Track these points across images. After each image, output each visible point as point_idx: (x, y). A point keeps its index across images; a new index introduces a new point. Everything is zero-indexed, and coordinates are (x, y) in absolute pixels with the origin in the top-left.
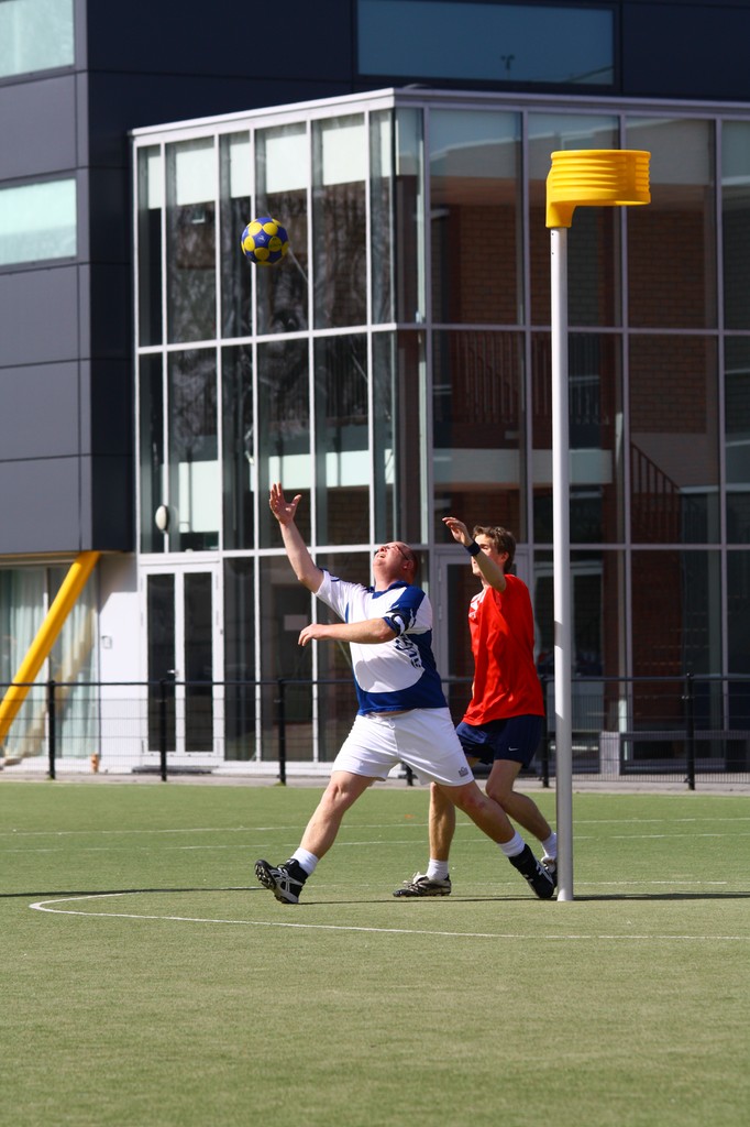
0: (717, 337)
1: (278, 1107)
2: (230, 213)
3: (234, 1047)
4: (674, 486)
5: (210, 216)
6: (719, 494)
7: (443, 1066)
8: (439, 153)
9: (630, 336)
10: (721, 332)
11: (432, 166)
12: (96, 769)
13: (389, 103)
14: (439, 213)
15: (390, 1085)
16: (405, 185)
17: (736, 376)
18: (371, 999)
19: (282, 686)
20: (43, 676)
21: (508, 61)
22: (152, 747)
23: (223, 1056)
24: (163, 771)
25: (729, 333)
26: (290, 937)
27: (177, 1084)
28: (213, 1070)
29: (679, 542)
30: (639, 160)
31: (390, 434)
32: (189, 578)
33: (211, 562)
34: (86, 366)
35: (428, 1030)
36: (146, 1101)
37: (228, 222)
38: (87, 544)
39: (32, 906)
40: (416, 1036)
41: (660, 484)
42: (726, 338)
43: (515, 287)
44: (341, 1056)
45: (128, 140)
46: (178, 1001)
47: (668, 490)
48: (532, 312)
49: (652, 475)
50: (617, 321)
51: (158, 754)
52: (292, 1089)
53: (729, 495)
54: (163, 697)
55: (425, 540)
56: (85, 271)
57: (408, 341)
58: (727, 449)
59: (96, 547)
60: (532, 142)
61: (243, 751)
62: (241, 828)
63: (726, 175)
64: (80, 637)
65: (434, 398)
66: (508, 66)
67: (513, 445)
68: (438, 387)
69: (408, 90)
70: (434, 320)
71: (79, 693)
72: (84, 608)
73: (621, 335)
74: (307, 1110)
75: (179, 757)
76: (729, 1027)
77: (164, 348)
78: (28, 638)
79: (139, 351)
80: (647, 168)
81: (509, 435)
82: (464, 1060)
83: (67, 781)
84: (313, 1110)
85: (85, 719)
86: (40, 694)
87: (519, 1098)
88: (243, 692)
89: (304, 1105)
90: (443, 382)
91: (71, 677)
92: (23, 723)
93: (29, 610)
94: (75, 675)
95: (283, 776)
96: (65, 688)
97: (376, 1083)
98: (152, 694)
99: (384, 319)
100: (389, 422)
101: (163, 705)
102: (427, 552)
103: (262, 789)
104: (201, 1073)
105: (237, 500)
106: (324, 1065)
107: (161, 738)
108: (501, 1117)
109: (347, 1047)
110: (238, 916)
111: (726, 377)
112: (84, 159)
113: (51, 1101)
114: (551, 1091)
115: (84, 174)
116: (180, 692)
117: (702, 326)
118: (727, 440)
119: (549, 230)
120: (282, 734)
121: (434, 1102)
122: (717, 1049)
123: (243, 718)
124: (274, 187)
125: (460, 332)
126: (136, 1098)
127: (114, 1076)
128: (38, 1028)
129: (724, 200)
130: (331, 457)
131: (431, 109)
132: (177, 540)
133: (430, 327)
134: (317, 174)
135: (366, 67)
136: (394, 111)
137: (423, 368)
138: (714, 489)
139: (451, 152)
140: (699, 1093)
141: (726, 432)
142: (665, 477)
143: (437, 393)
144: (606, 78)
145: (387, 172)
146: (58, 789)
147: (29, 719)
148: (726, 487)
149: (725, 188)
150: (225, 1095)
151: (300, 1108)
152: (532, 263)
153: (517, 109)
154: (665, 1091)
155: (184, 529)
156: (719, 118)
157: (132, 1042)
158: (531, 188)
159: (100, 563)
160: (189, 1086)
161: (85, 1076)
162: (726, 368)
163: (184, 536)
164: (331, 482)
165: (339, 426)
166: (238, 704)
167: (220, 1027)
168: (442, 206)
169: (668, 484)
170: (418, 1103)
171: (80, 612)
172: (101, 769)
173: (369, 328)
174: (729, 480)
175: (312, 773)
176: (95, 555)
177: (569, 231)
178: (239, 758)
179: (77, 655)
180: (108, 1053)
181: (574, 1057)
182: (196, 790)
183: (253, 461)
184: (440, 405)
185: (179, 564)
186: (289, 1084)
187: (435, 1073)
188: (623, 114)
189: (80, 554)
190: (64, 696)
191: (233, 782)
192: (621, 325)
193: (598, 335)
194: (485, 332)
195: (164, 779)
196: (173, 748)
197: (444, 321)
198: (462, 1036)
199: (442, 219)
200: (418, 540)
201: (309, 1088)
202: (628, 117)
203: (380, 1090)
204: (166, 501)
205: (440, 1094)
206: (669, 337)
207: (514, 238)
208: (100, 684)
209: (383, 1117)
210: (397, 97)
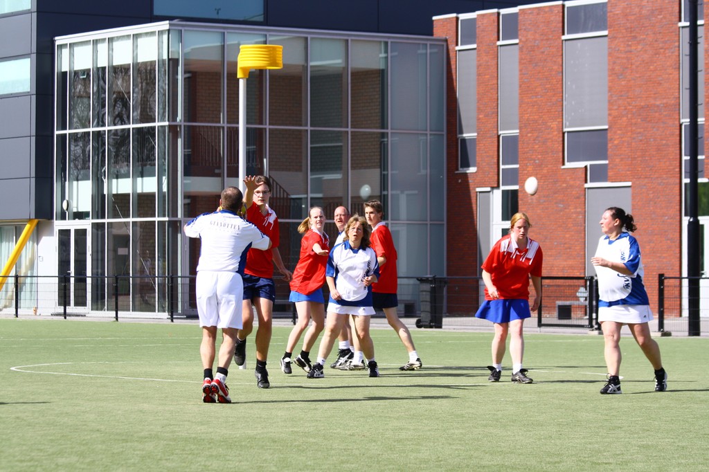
0: (307, 130)
1: (122, 451)
2: (97, 76)
3: (102, 427)
4: (288, 194)
5: (88, 75)
6: (307, 198)
7: (193, 436)
8: (188, 50)
9: (269, 129)
10: (309, 128)
11: (185, 55)
12: (36, 314)
13: (167, 27)
14: (187, 75)
15: (171, 443)
16: (173, 62)
17: (315, 147)
18: (160, 408)
19: (117, 279)
20: (13, 273)
21: (218, 11)
22: (60, 304)
23: (98, 430)
24: (65, 314)
25: (312, 128)
26: (124, 383)
27: (79, 441)
28: (94, 436)
29: (289, 218)
30: (278, 49)
31: (165, 170)
32: (77, 231)
33: (86, 224)
34: (33, 139)
35: (186, 421)
36: (66, 448)
37: (96, 80)
38: (33, 216)
39: (11, 369)
40: (181, 423)
41: (282, 194)
42: (311, 131)
43: (220, 107)
44: (149, 431)
45: (53, 42)
46: (77, 408)
47: (285, 196)
48: (227, 119)
49: (278, 190)
50: (264, 123)
51: (63, 307)
52: (129, 444)
53: (312, 198)
54: (65, 282)
55: (179, 216)
56: (34, 97)
57: (173, 130)
58: (311, 179)
59: (36, 218)
60: (228, 45)
61: (99, 306)
62: (100, 338)
63: (311, 61)
64: (29, 256)
65: (185, 155)
66: (218, 13)
67: (218, 175)
68: (186, 150)
69: (175, 22)
70: (185, 121)
71: (28, 280)
72: (31, 242)
73: (266, 129)
74: (136, 453)
75: (71, 309)
76: (317, 421)
77: (67, 132)
78: (6, 257)
79: (56, 132)
80: (281, 53)
81: (217, 171)
82: (202, 433)
83: (23, 318)
84: (138, 452)
85: (31, 291)
86: (11, 281)
87: (227, 448)
88: (99, 282)
89: (134, 450)
90: (188, 148)
91: (25, 273)
92: (4, 293)
93: (7, 243)
94: (26, 272)
95: (117, 318)
96: (22, 278)
97: (165, 442)
98: (60, 282)
99: (163, 120)
100: (165, 165)
101: (65, 286)
102: (180, 221)
103: (108, 323)
104: (89, 437)
105: (99, 198)
106: (142, 434)
107: (64, 300)
108: (220, 456)
109: (152, 427)
110: (101, 374)
111: (311, 148)
112: (34, 50)
113: (24, 447)
114: (241, 446)
115: (34, 56)
116: (72, 280)
117: (301, 125)
118: (311, 175)
119: (238, 80)
120: (117, 299)
121: (191, 449)
122: (312, 430)
123: (99, 292)
124: (116, 63)
125: (196, 126)
126: (61, 447)
127: (51, 438)
128: (18, 418)
129: (311, 72)
130: (139, 180)
131: (185, 30)
132: (72, 215)
133: (183, 124)
134: (135, 57)
135: (157, 12)
136: (169, 30)
137: (180, 142)
138: (305, 196)
139: (192, 49)
140: (305, 447)
141: (311, 171)
142: (284, 191)
143: (186, 153)
144: (261, 19)
145: (165, 57)
146: (19, 321)
147: (7, 291)
148: (310, 195)
149: (311, 67)
150: (100, 446)
151: (133, 452)
152: (227, 97)
153: (223, 31)
154: (291, 446)
155: (75, 210)
156: (309, 36)
157: (58, 424)
158: (228, 64)
159: (38, 225)
160: (84, 442)
161: (39, 438)
162: (311, 144)
163: (74, 213)
164: (139, 191)
165: (143, 166)
166: (97, 286)
167: (96, 419)
168: (189, 72)
169: (285, 194)
170: (183, 450)
171: (29, 244)
172: (38, 314)
173: (157, 124)
174: (311, 193)
175: (130, 316)
176: (36, 221)
177: (248, 80)
178: (97, 309)
179: (28, 263)
180: (48, 428)
181: (250, 432)
182: (79, 323)
183: (106, 181)
184: (187, 159)
185: (73, 225)
186: (127, 442)
187: (190, 438)
188: (268, 34)
189: (30, 220)
190: (22, 282)
191: (96, 320)
192: (266, 124)
193: (256, 129)
194: (207, 127)
195: (65, 318)
196: (69, 305)
197: (189, 121)
198: (202, 423)
199: (189, 78)
200: (177, 216)
201: (136, 444)
202: (270, 35)
203: (167, 445)
204: (67, 198)
205: (193, 447)
206: (286, 130)
207: (220, 86)
208: (37, 277)
209: (169, 456)
210: (170, 25)
